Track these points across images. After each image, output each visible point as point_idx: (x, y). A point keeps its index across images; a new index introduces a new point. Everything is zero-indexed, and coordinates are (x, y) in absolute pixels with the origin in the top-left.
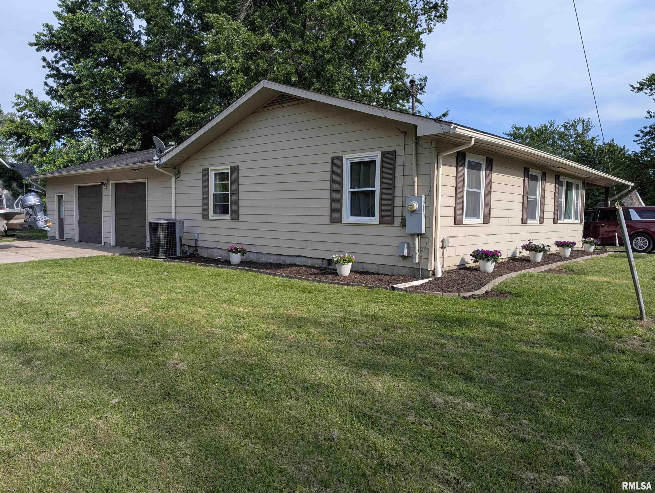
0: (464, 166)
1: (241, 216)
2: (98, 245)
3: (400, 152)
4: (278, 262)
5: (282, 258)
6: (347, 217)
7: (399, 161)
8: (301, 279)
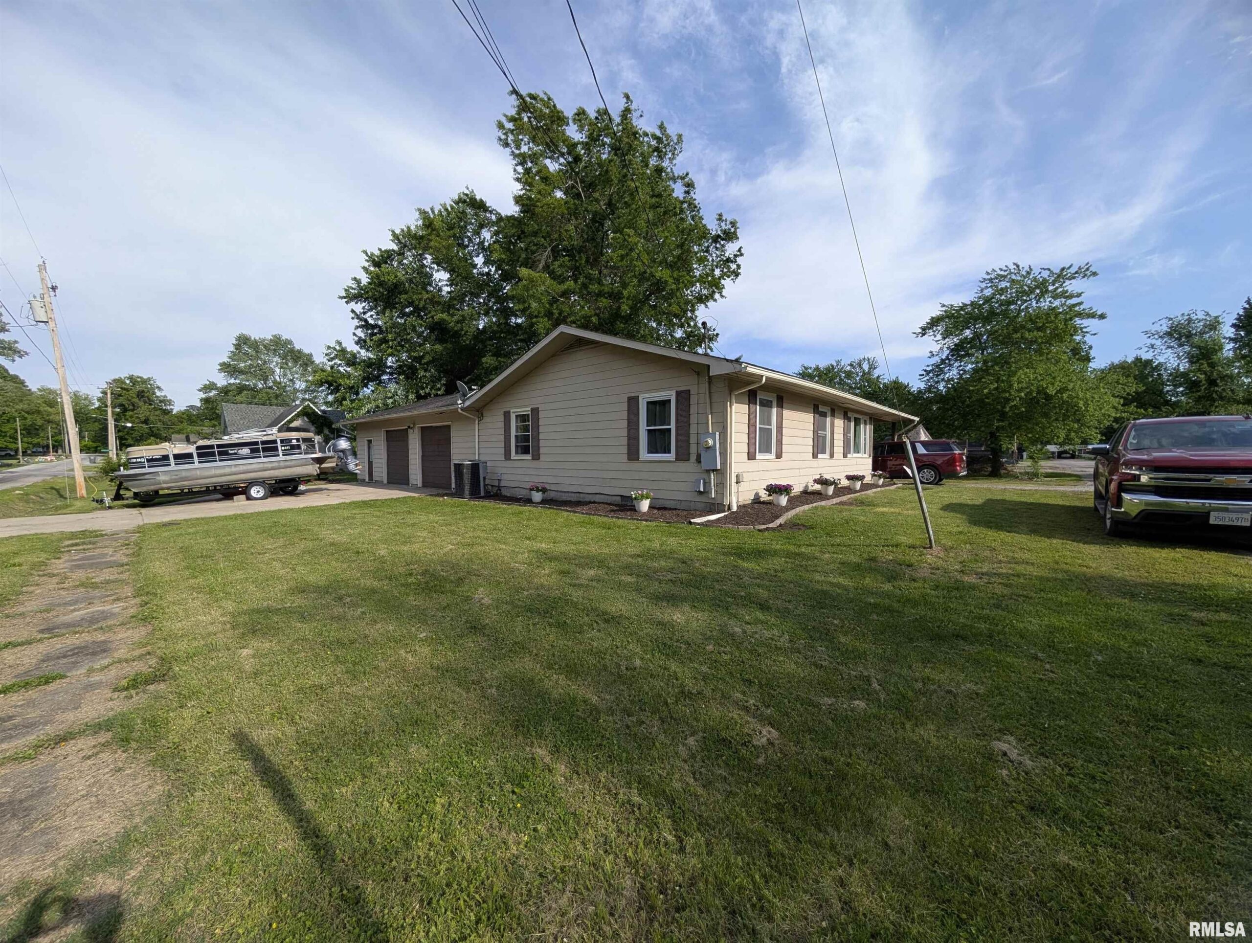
0: (756, 404)
1: (541, 456)
2: (406, 487)
3: (694, 391)
5: (582, 495)
6: (644, 455)
7: (693, 400)
8: (600, 516)
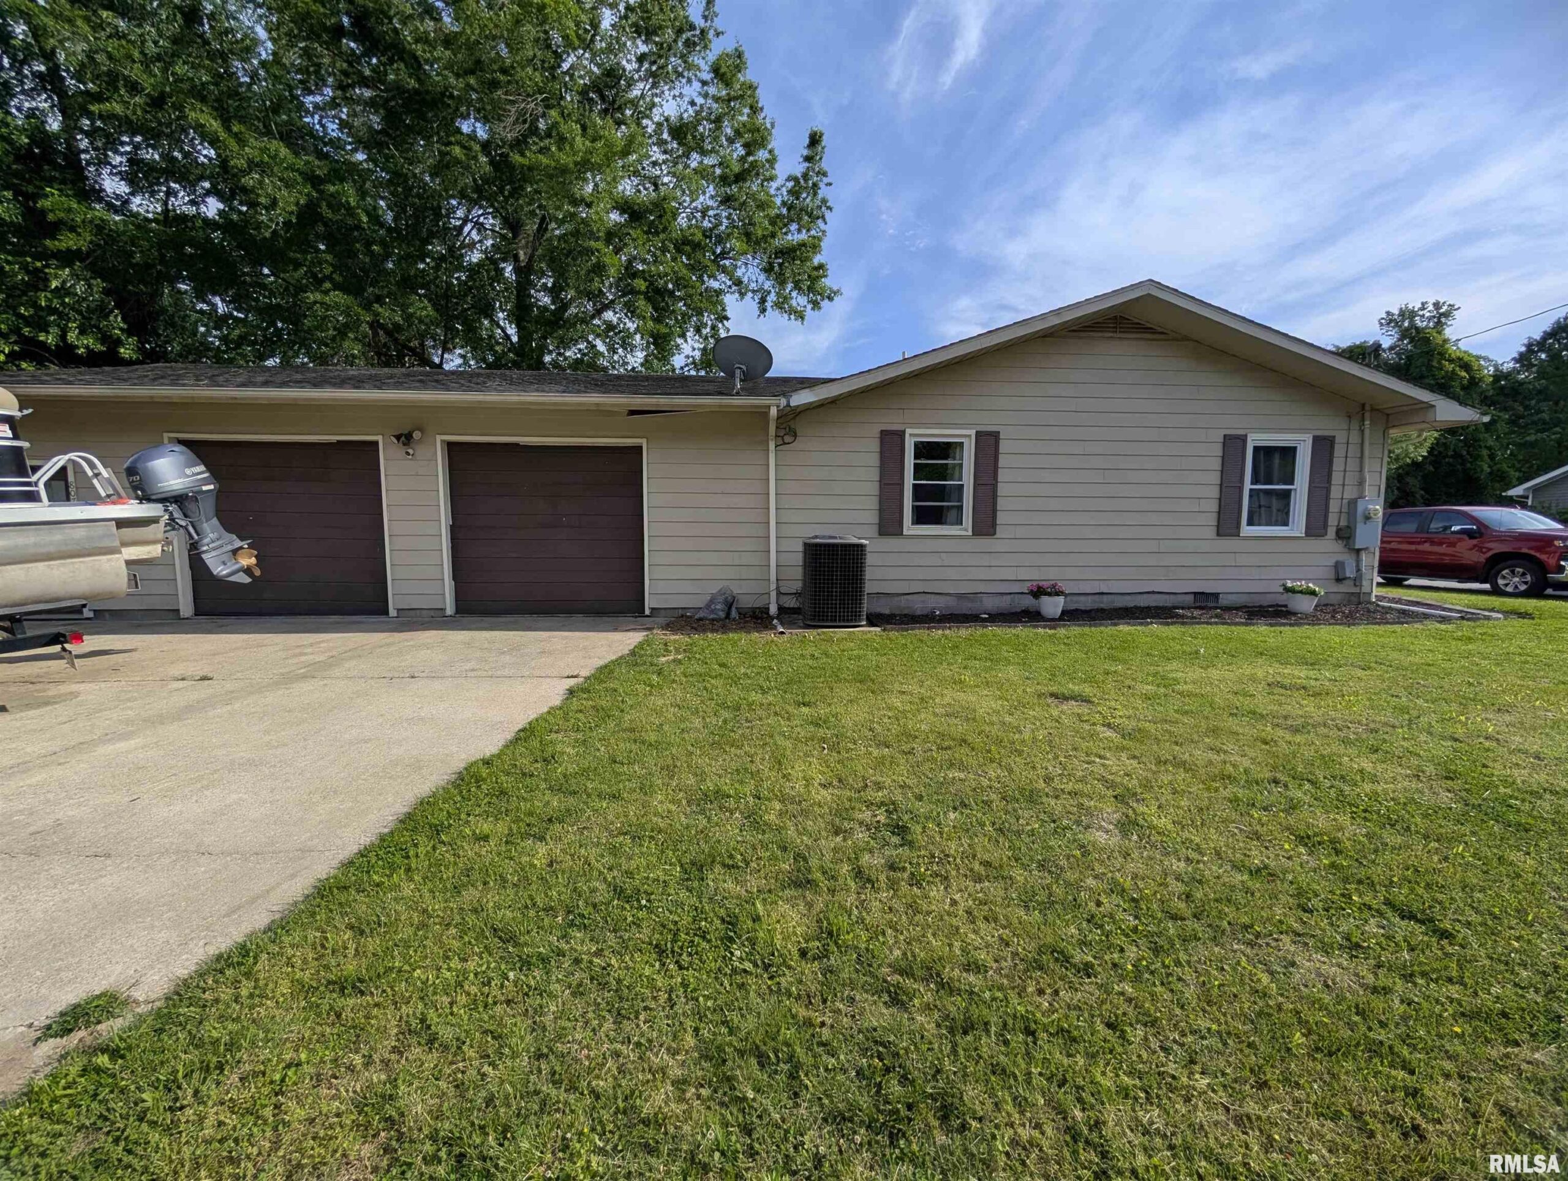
1: (1001, 528)
3: (1340, 438)
4: (1096, 606)
7: (1339, 451)
